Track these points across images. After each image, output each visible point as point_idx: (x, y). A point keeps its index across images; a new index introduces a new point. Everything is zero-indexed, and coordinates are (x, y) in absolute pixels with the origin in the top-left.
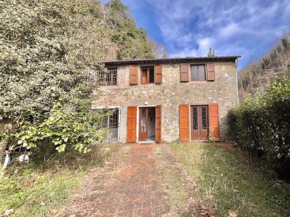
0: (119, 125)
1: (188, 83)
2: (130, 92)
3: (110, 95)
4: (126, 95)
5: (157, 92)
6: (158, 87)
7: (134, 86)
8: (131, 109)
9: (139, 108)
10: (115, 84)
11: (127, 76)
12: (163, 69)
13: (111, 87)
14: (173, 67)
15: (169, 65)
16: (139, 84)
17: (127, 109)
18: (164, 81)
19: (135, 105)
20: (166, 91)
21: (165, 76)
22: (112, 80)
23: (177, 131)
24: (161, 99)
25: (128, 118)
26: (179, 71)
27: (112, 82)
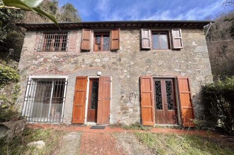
0: (64, 99)
1: (149, 52)
2: (80, 59)
3: (56, 62)
4: (76, 62)
5: (113, 60)
6: (114, 55)
7: (86, 53)
8: (80, 80)
9: (90, 79)
10: (64, 49)
11: (78, 41)
12: (120, 34)
13: (58, 53)
14: (131, 33)
15: (126, 31)
16: (92, 50)
17: (75, 79)
18: (121, 48)
19: (86, 76)
20: (123, 59)
21: (122, 42)
22: (61, 45)
23: (137, 111)
24: (117, 69)
25: (76, 92)
26: (138, 38)
27: (60, 48)
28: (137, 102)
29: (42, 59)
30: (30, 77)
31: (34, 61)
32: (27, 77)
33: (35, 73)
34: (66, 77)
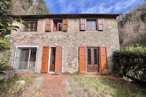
0: (36, 59)
1: (85, 32)
2: (45, 36)
3: (32, 38)
4: (43, 38)
5: (65, 37)
6: (65, 33)
7: (48, 33)
8: (45, 48)
9: (51, 48)
10: (36, 30)
11: (44, 25)
12: (68, 22)
13: (32, 33)
14: (75, 20)
15: (72, 19)
16: (52, 31)
17: (42, 48)
18: (68, 29)
19: (48, 46)
20: (70, 36)
21: (69, 26)
22: (34, 28)
23: (77, 65)
24: (66, 42)
25: (43, 55)
26: (79, 24)
27: (34, 30)
28: (77, 61)
29: (23, 36)
30: (17, 47)
31: (18, 37)
32: (15, 47)
33: (20, 44)
34: (37, 47)
